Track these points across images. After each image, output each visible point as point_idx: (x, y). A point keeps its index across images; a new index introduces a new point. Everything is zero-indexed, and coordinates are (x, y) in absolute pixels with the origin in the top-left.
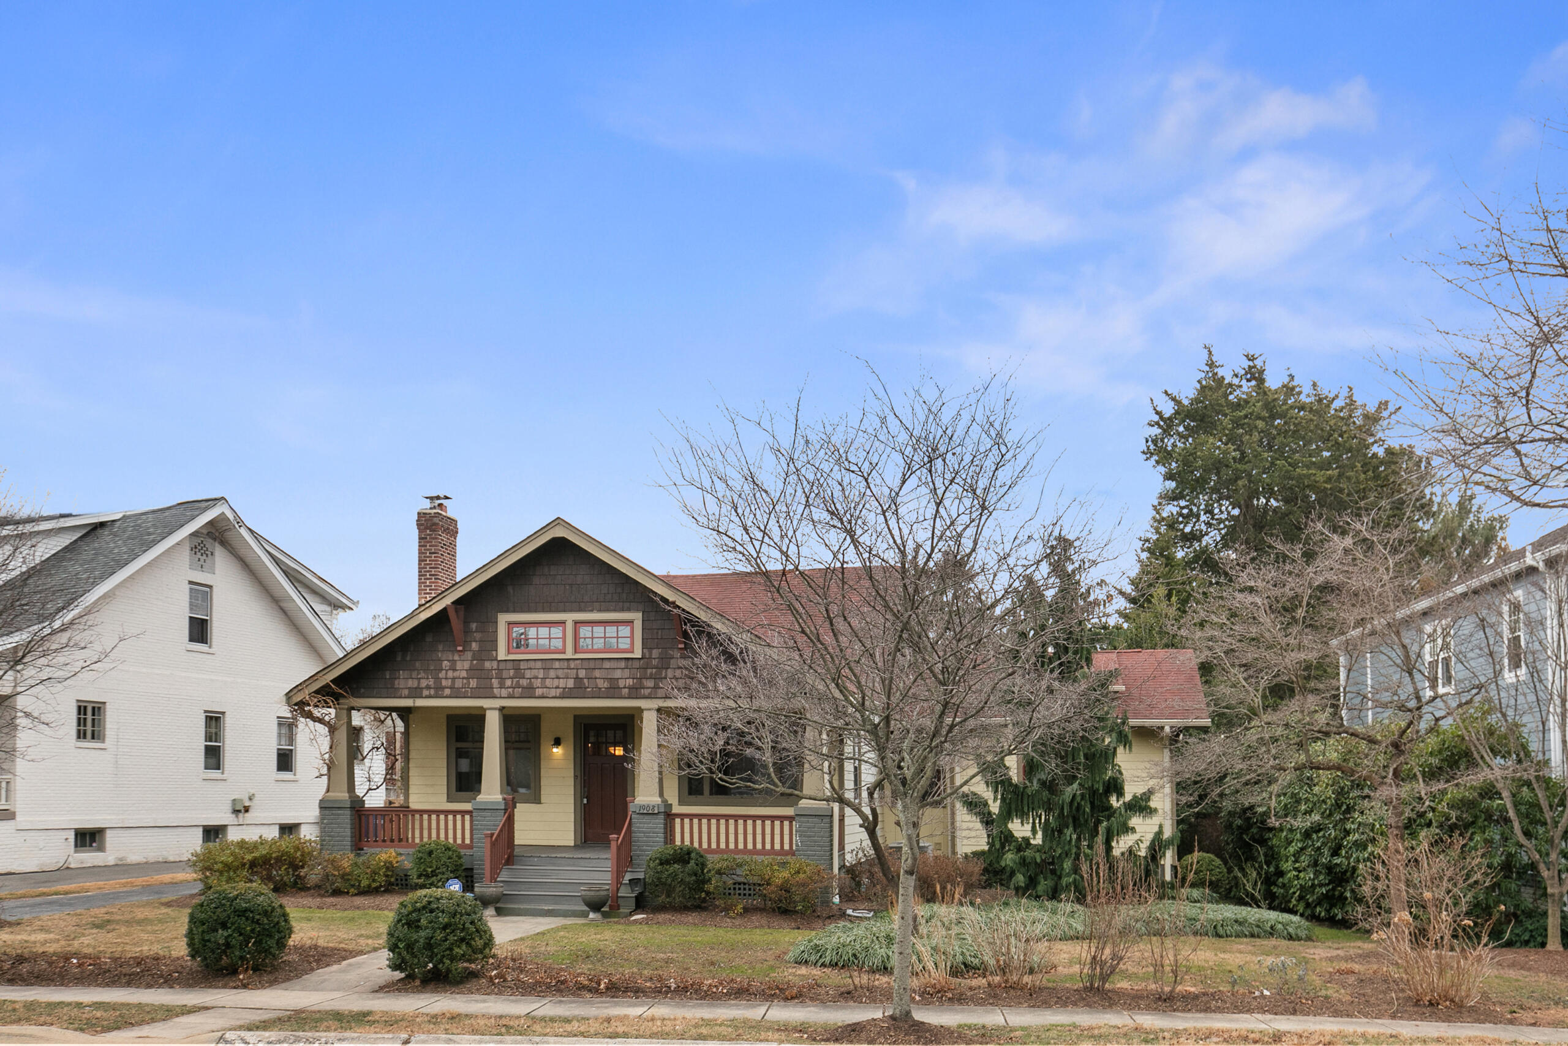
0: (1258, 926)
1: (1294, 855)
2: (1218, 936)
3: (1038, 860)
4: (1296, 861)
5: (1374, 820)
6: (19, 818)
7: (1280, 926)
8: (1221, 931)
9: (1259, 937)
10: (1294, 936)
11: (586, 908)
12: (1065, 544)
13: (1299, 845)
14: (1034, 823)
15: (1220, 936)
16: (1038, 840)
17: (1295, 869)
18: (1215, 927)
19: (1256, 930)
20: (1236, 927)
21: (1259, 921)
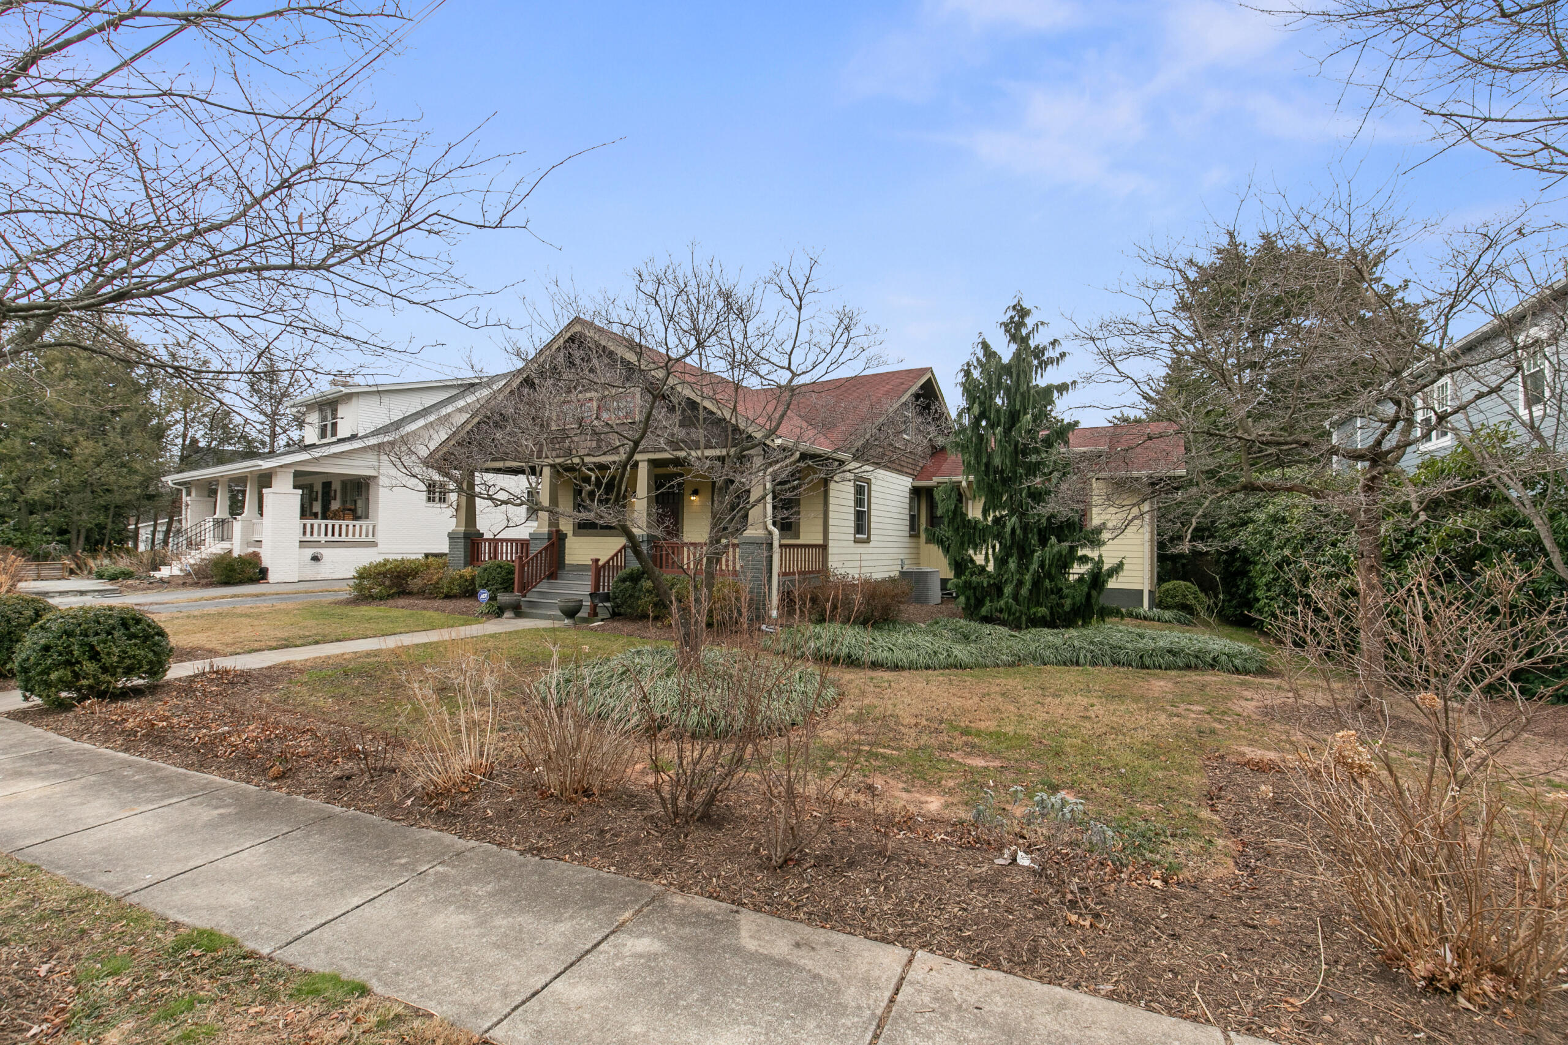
0: (1197, 657)
1: (1266, 585)
2: (1144, 666)
3: (985, 585)
4: (1269, 590)
5: (1349, 552)
6: (380, 546)
7: (1224, 657)
8: (1147, 661)
9: (1196, 668)
10: (1241, 669)
11: (560, 613)
12: (1023, 313)
13: (1272, 576)
14: (987, 554)
15: (1148, 668)
16: (990, 568)
17: (1267, 597)
18: (1141, 657)
19: (1193, 661)
20: (1169, 658)
21: (1199, 652)
